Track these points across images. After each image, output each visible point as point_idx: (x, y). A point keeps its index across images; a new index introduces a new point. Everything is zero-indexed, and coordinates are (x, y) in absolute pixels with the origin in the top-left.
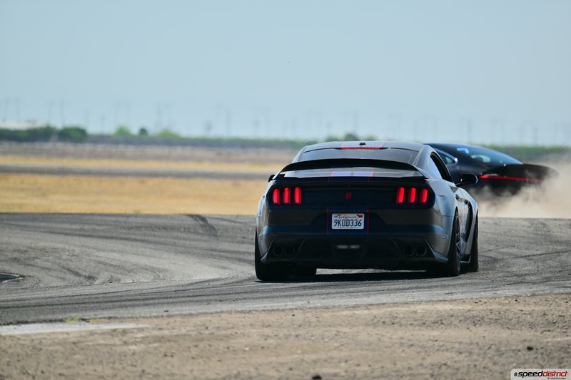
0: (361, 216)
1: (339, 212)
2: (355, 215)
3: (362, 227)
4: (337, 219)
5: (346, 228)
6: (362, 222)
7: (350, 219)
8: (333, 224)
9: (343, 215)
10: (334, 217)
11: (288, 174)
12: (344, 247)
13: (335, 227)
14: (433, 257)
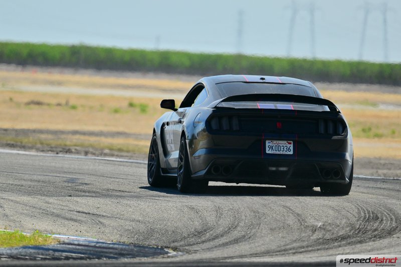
0: (290, 143)
1: (272, 139)
2: (285, 142)
3: (291, 153)
4: (271, 144)
5: (278, 152)
6: (292, 148)
7: (281, 145)
8: (267, 149)
9: (275, 142)
10: (268, 143)
11: (225, 105)
12: (274, 169)
13: (268, 151)
14: (345, 179)
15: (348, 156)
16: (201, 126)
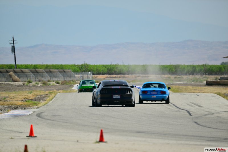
1: (115, 95)
2: (118, 95)
3: (119, 98)
5: (116, 98)
10: (114, 96)
11: (104, 87)
12: (115, 102)
13: (114, 98)
14: (132, 103)
15: (133, 98)
16: (99, 93)
